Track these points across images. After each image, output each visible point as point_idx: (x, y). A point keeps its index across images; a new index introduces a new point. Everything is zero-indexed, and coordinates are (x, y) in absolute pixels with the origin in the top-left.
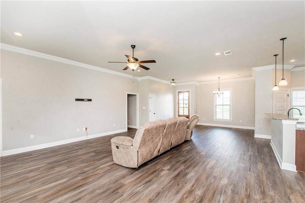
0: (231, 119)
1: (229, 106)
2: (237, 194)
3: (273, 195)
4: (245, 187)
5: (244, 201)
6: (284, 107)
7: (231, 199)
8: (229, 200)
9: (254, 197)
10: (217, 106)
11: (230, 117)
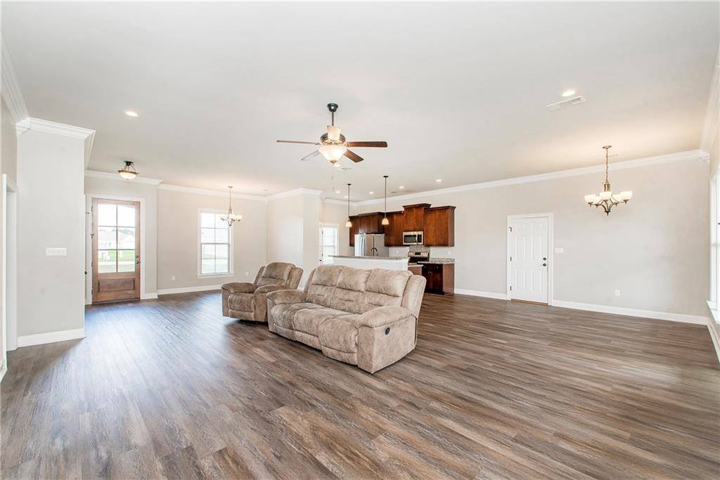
0: (232, 272)
1: (227, 245)
10: (203, 246)
11: (229, 268)
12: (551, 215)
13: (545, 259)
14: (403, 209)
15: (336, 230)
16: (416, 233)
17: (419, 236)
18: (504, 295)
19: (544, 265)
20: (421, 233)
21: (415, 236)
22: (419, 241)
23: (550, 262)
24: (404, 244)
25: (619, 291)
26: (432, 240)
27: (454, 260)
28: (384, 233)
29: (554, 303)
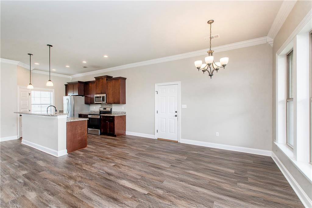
2: (59, 193)
3: (76, 174)
4: (55, 184)
5: (70, 192)
6: (27, 105)
7: (59, 200)
8: (60, 202)
9: (71, 185)
12: (179, 83)
13: (176, 112)
14: (94, 79)
15: (52, 93)
16: (102, 95)
17: (103, 97)
18: (154, 135)
19: (176, 116)
20: (105, 95)
21: (101, 97)
22: (103, 100)
23: (179, 114)
24: (95, 102)
25: (218, 133)
26: (111, 100)
27: (125, 113)
28: (84, 96)
29: (182, 141)
